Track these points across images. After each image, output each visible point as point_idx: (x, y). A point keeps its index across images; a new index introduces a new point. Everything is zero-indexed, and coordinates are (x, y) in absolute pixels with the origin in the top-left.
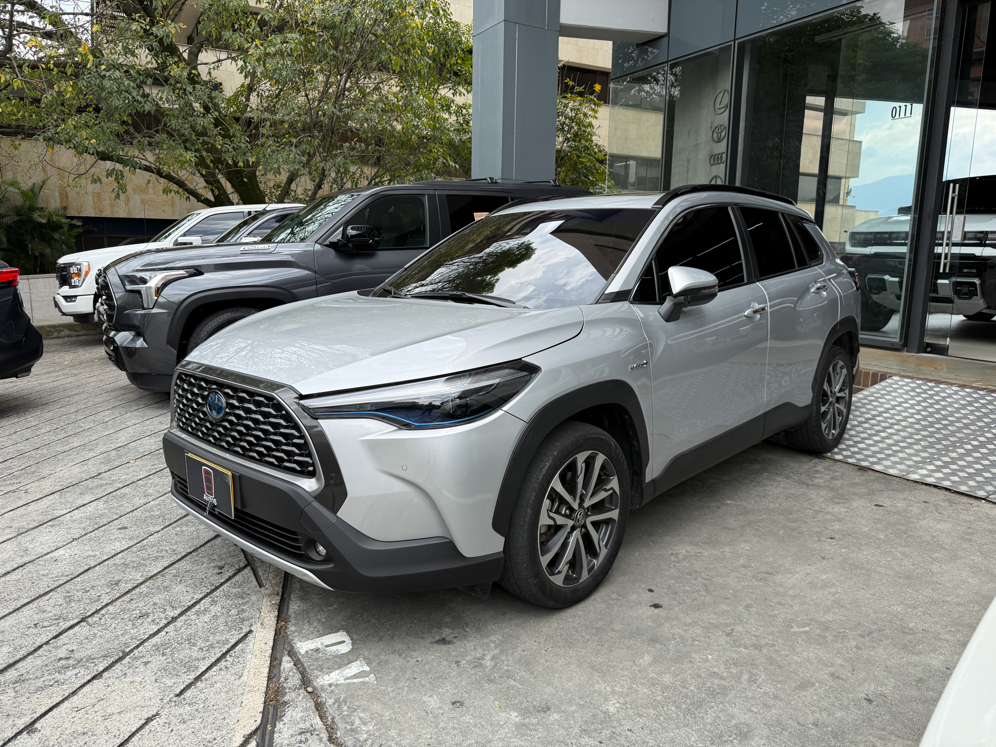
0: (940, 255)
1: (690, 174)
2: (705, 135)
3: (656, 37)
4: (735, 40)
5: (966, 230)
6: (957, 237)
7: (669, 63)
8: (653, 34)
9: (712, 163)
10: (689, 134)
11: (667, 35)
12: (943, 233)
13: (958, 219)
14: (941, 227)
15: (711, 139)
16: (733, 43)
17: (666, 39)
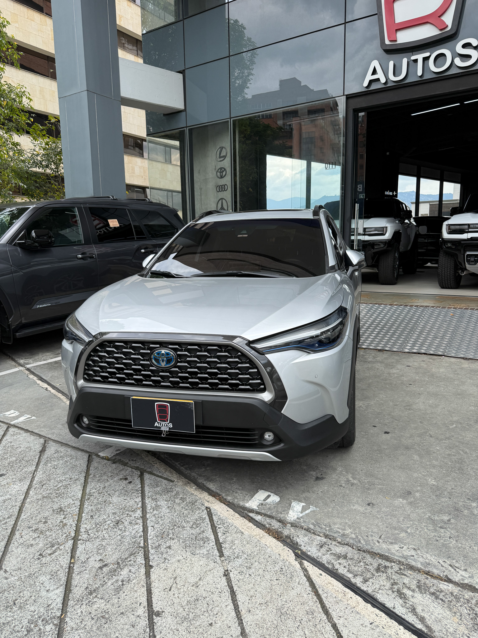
0: (353, 241)
1: (202, 197)
2: (211, 174)
3: (177, 111)
4: (230, 118)
5: (365, 227)
6: (361, 231)
7: (188, 128)
8: (177, 109)
9: (218, 190)
10: (199, 172)
11: (185, 110)
12: (354, 229)
13: (361, 221)
14: (353, 226)
15: (216, 176)
16: (229, 120)
17: (184, 113)
